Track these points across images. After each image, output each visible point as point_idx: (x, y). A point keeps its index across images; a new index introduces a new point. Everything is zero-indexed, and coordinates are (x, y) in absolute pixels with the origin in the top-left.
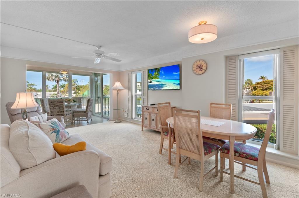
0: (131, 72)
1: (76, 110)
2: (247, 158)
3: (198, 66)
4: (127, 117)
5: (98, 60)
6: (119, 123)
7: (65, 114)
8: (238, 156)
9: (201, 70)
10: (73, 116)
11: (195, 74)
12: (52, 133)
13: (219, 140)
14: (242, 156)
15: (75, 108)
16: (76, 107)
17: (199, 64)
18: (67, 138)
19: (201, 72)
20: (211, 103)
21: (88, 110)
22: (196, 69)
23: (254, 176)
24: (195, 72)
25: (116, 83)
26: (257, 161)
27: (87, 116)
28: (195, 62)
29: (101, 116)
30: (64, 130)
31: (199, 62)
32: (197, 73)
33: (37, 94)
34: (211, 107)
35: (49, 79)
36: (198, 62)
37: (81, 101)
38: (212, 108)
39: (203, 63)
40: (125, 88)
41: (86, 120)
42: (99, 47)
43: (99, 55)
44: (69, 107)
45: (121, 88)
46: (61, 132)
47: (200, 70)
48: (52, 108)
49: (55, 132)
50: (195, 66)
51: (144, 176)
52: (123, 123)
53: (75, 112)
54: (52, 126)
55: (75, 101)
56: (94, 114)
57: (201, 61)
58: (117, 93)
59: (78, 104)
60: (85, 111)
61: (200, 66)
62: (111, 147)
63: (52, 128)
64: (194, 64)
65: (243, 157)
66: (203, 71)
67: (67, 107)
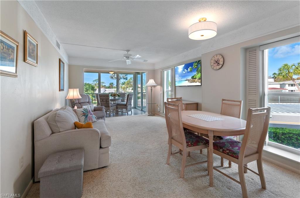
0: (163, 70)
1: (120, 103)
2: (229, 155)
3: (215, 61)
4: (160, 111)
5: (128, 62)
6: (152, 116)
7: (110, 106)
8: (222, 152)
9: (219, 64)
10: (117, 108)
11: (213, 69)
12: (82, 116)
13: (218, 137)
14: (225, 152)
15: (119, 102)
16: (120, 100)
17: (216, 58)
18: (93, 121)
19: (218, 67)
20: (223, 99)
21: (128, 103)
22: (214, 64)
23: (252, 179)
24: (213, 67)
25: (150, 80)
26: (238, 159)
27: (126, 109)
28: (212, 58)
29: (140, 109)
30: (91, 115)
31: (217, 57)
32: (215, 68)
33: (106, 90)
34: (223, 103)
35: (113, 77)
36: (215, 56)
37: (125, 96)
38: (223, 105)
39: (221, 57)
40: (158, 85)
41: (126, 112)
42: (128, 51)
43: (128, 58)
44: (114, 100)
45: (155, 84)
46: (89, 116)
47: (217, 65)
48: (101, 100)
49: (84, 116)
50: (213, 61)
51: (143, 158)
52: (156, 116)
53: (118, 105)
54: (83, 112)
55: (119, 96)
56: (137, 107)
57: (218, 56)
58: (151, 89)
59: (121, 98)
60: (126, 104)
61: (218, 60)
62: (132, 134)
63: (83, 113)
64: (211, 59)
65: (226, 154)
66: (220, 66)
67: (112, 100)
